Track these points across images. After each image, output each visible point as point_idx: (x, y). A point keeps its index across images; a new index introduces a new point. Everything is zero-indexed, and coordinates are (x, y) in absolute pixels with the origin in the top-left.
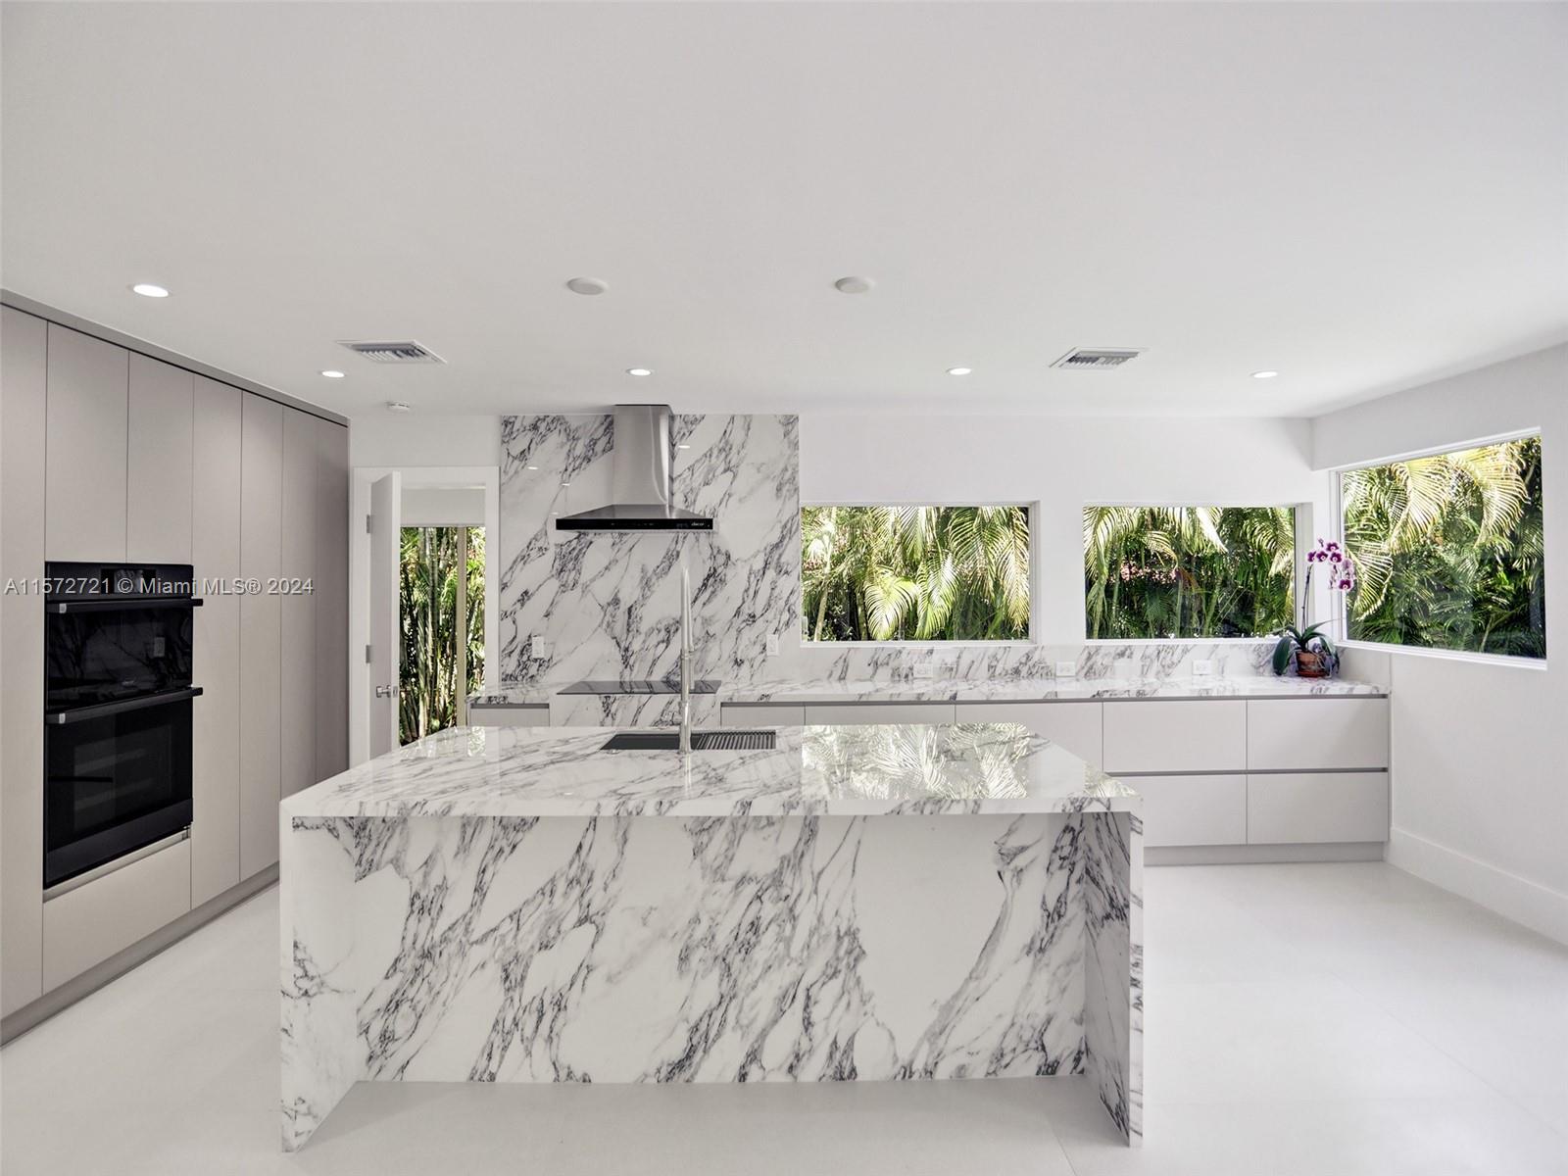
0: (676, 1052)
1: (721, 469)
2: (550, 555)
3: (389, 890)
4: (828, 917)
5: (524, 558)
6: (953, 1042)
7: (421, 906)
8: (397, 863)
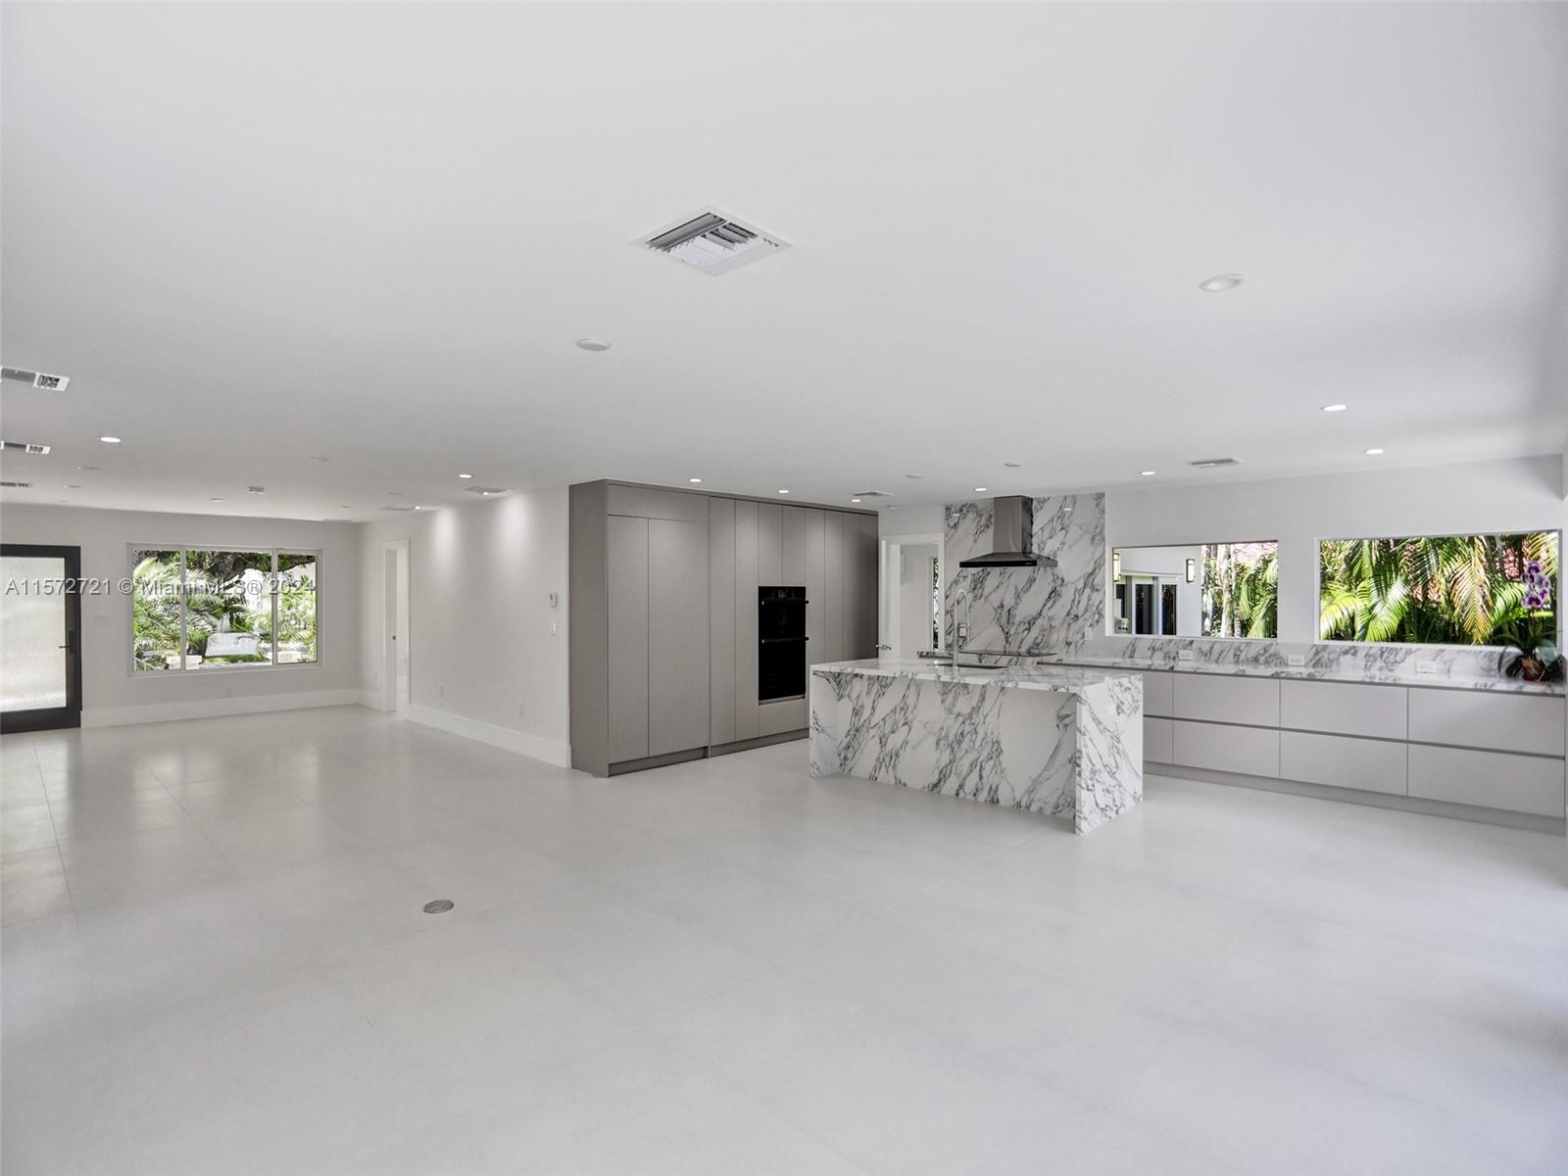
0: (935, 781)
1: (1060, 528)
2: (969, 580)
3: (846, 706)
4: (989, 732)
5: (956, 582)
6: (1038, 796)
7: (856, 713)
8: (848, 696)
